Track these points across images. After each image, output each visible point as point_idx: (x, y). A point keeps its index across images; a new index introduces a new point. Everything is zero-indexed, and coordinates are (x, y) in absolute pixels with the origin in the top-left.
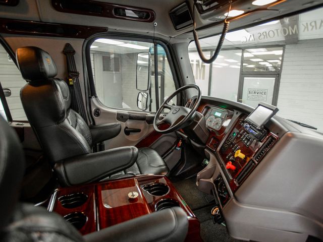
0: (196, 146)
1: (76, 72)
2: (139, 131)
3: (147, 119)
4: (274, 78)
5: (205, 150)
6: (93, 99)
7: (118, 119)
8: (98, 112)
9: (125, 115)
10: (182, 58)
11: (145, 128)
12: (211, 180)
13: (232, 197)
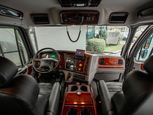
5: (59, 70)
12: (72, 77)
13: (86, 76)
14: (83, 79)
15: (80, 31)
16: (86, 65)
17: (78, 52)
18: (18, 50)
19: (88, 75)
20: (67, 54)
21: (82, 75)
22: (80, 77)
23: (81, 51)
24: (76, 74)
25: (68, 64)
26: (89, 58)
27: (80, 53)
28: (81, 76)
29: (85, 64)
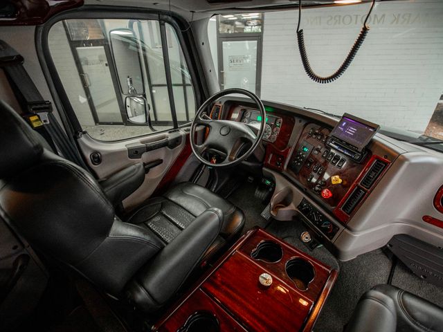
0: (247, 166)
1: (44, 102)
2: (159, 162)
3: (170, 143)
4: (256, 42)
5: (264, 169)
6: (83, 139)
7: (131, 156)
8: (97, 158)
9: (140, 148)
10: (203, 44)
11: (167, 155)
12: (292, 207)
13: (342, 228)
14: (325, 230)
15: (365, 30)
16: (359, 188)
17: (345, 128)
18: (166, 83)
19: (349, 229)
20: (303, 123)
21: (330, 218)
22: (319, 221)
23: (360, 125)
24: (310, 203)
25: (297, 160)
26: (386, 164)
27: (352, 131)
28: (325, 218)
29: (358, 181)
